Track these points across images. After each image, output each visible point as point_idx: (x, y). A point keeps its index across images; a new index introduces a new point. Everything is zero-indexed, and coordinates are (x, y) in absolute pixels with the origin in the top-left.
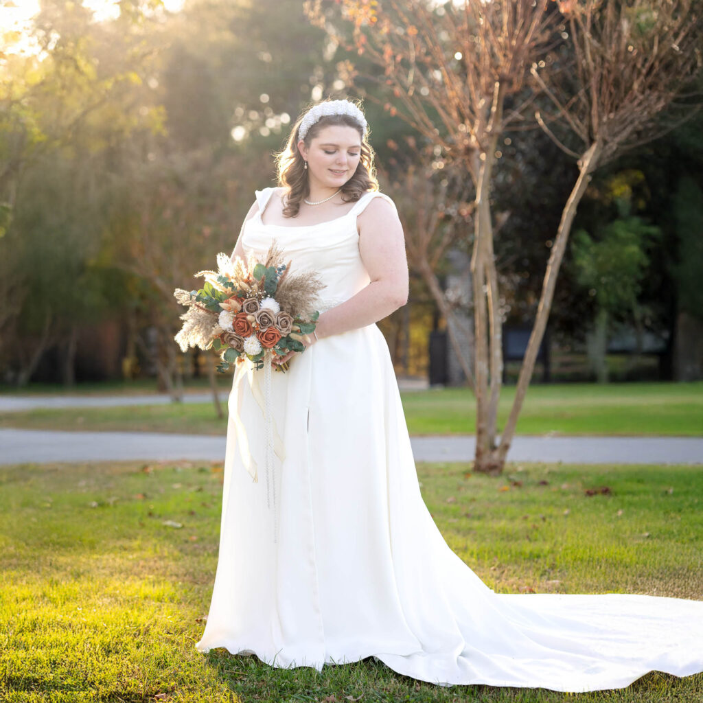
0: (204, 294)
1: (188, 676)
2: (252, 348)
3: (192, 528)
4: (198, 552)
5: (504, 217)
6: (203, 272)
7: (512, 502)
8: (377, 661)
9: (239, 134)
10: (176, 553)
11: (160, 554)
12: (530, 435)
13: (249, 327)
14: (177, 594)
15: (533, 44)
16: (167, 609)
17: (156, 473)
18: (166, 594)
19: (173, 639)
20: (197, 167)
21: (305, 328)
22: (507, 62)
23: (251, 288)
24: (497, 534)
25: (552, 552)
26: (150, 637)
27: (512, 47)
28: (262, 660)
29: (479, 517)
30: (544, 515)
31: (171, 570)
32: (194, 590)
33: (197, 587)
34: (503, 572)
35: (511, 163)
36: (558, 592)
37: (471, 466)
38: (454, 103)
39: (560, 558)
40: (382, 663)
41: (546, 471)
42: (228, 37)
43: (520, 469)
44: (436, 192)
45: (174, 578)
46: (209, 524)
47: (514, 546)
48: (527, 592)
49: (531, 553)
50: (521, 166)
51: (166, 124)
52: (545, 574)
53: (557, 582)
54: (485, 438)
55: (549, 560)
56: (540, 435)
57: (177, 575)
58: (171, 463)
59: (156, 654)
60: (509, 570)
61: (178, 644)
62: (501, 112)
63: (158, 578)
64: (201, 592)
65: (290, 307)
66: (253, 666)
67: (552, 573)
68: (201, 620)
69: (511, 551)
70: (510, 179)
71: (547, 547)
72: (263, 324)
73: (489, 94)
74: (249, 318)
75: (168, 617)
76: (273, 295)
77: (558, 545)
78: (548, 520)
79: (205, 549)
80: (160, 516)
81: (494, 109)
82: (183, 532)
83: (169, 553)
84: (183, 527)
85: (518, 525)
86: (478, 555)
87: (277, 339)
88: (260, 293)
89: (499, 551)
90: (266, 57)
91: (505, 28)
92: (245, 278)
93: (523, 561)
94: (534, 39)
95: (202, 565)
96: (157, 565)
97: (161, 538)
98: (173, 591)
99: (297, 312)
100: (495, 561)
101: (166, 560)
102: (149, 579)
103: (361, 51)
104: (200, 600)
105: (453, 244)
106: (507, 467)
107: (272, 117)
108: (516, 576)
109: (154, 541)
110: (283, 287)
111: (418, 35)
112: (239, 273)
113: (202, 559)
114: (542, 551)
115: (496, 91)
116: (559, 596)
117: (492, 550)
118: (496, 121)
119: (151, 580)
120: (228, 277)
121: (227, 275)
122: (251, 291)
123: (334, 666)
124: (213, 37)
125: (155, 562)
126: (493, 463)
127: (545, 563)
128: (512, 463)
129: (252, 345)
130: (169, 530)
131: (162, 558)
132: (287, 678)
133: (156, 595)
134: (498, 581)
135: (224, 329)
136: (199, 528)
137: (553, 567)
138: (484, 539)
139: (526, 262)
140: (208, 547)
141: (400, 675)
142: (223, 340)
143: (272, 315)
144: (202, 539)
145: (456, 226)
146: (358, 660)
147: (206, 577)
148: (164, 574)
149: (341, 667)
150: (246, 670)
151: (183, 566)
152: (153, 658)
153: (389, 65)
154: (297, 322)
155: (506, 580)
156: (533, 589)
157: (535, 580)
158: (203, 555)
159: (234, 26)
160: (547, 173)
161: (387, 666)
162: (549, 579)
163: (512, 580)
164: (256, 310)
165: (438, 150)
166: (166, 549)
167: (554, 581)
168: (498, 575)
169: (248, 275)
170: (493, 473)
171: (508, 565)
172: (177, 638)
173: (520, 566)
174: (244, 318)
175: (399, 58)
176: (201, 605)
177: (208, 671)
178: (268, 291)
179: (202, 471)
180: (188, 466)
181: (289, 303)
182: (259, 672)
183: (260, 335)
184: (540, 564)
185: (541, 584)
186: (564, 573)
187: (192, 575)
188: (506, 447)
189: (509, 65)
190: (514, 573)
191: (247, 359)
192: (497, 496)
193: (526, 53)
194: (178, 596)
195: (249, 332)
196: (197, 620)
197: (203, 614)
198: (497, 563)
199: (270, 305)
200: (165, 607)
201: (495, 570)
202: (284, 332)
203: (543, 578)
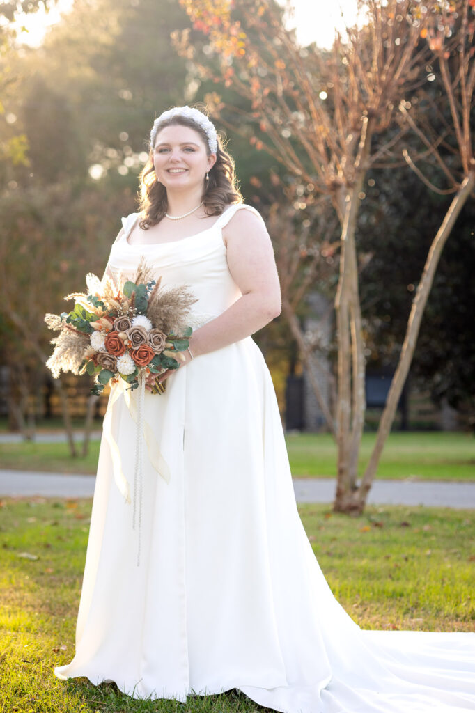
0: (74, 315)
1: (46, 704)
2: (126, 367)
3: (48, 561)
4: (54, 584)
5: (367, 258)
6: (73, 294)
7: (374, 542)
8: (239, 693)
9: (96, 172)
10: (32, 584)
11: (15, 585)
12: (390, 479)
13: (121, 345)
14: (33, 624)
15: (402, 81)
16: (24, 639)
17: (10, 508)
18: (22, 624)
19: (30, 668)
20: (55, 201)
21: (178, 344)
22: (376, 97)
23: (122, 306)
24: (359, 572)
25: (415, 591)
26: (7, 665)
27: (381, 83)
28: (122, 690)
29: (341, 556)
30: (406, 555)
31: (27, 601)
32: (51, 621)
33: (53, 617)
34: (366, 610)
35: (374, 204)
36: (422, 630)
37: (331, 507)
38: (321, 139)
39: (424, 596)
40: (245, 695)
41: (408, 513)
42: (88, 73)
43: (381, 510)
44: (297, 232)
45: (30, 609)
46: (65, 557)
47: (376, 584)
48: (391, 629)
49: (394, 592)
50: (385, 208)
51: (28, 154)
52: (408, 613)
53: (421, 620)
54: (346, 479)
55: (413, 598)
56: (400, 480)
57: (33, 606)
58: (24, 499)
59: (13, 682)
60: (372, 608)
61: (35, 672)
62: (369, 148)
63: (13, 608)
64: (58, 622)
65: (161, 322)
66: (112, 695)
67: (415, 611)
68: (58, 650)
69: (373, 589)
70: (374, 220)
71: (410, 586)
72: (135, 342)
73: (357, 129)
74: (121, 335)
75: (25, 646)
76: (144, 313)
77: (421, 584)
78: (410, 559)
79: (61, 581)
80: (15, 548)
81: (362, 145)
82: (38, 565)
83: (25, 584)
84: (39, 559)
85: (379, 565)
86: (340, 592)
87: (151, 357)
88: (131, 310)
89: (361, 589)
90: (126, 95)
91: (375, 63)
92: (115, 296)
93: (386, 599)
94: (403, 75)
95: (59, 596)
96: (12, 595)
97: (16, 569)
98: (29, 621)
99: (170, 328)
100: (357, 599)
101: (22, 592)
102: (4, 609)
103: (228, 83)
104: (56, 631)
105: (313, 287)
106: (367, 508)
107: (131, 156)
108: (379, 613)
109: (10, 572)
110: (154, 303)
111: (287, 69)
112: (109, 292)
113: (58, 591)
114: (405, 589)
115: (365, 127)
116: (422, 633)
117: (354, 588)
118: (363, 157)
119: (7, 610)
120: (97, 297)
121: (97, 295)
122: (121, 308)
123: (195, 698)
124: (73, 73)
125: (11, 592)
126: (354, 503)
127: (408, 601)
128: (373, 505)
129: (125, 364)
130: (25, 562)
131: (17, 589)
132: (147, 707)
133: (11, 625)
134: (360, 618)
135: (96, 350)
136: (55, 560)
137: (416, 606)
138: (345, 577)
139: (388, 305)
140: (65, 579)
141: (263, 707)
142: (96, 362)
143: (144, 332)
144: (58, 572)
145: (318, 267)
146: (219, 693)
147: (63, 609)
148: (20, 605)
149: (202, 697)
150: (105, 700)
151: (39, 598)
152: (10, 686)
153: (257, 98)
154: (169, 339)
155: (369, 617)
156: (396, 626)
157: (398, 618)
158: (60, 587)
159: (95, 62)
160: (410, 216)
161: (249, 699)
162: (412, 617)
163: (374, 618)
164: (128, 328)
165: (301, 190)
166: (21, 581)
167: (418, 620)
168: (360, 612)
169: (118, 293)
170: (354, 513)
171: (371, 602)
172: (34, 667)
173: (382, 604)
174: (116, 337)
175: (266, 91)
176: (58, 634)
177: (66, 699)
178: (140, 308)
179: (56, 506)
180: (42, 502)
181: (161, 319)
182: (118, 701)
183: (133, 353)
184: (404, 602)
185: (404, 621)
186: (427, 612)
187: (49, 605)
188: (367, 488)
189: (378, 101)
190: (377, 610)
191: (121, 380)
192: (358, 535)
193: (395, 89)
194: (34, 626)
195: (121, 351)
196: (54, 650)
197: (60, 645)
198: (359, 602)
199: (142, 322)
200: (22, 636)
201: (357, 607)
202: (157, 351)
203: (406, 615)
